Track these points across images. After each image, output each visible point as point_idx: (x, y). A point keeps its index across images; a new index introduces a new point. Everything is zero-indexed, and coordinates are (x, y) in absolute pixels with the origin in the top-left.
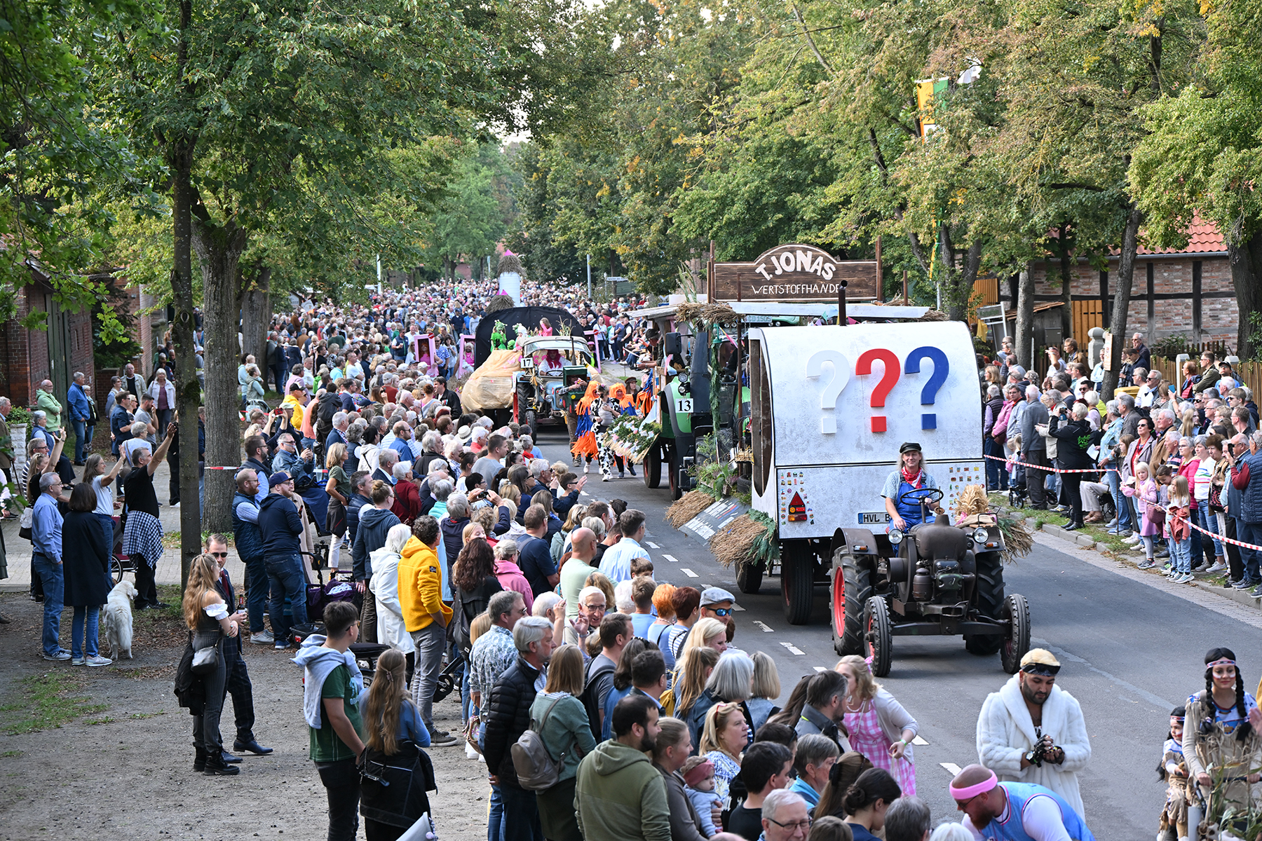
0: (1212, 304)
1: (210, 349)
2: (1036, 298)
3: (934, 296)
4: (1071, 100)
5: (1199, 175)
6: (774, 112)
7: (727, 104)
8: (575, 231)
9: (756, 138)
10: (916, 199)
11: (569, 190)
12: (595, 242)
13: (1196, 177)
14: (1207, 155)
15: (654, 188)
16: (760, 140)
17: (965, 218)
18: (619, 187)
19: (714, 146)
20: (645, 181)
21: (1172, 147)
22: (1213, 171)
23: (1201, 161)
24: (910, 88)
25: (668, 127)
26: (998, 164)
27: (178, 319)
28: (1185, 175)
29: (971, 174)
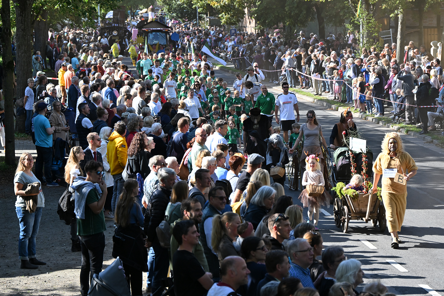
1: (19, 46)
2: (408, 27)
3: (359, 25)
12: (201, 1)
27: (4, 32)
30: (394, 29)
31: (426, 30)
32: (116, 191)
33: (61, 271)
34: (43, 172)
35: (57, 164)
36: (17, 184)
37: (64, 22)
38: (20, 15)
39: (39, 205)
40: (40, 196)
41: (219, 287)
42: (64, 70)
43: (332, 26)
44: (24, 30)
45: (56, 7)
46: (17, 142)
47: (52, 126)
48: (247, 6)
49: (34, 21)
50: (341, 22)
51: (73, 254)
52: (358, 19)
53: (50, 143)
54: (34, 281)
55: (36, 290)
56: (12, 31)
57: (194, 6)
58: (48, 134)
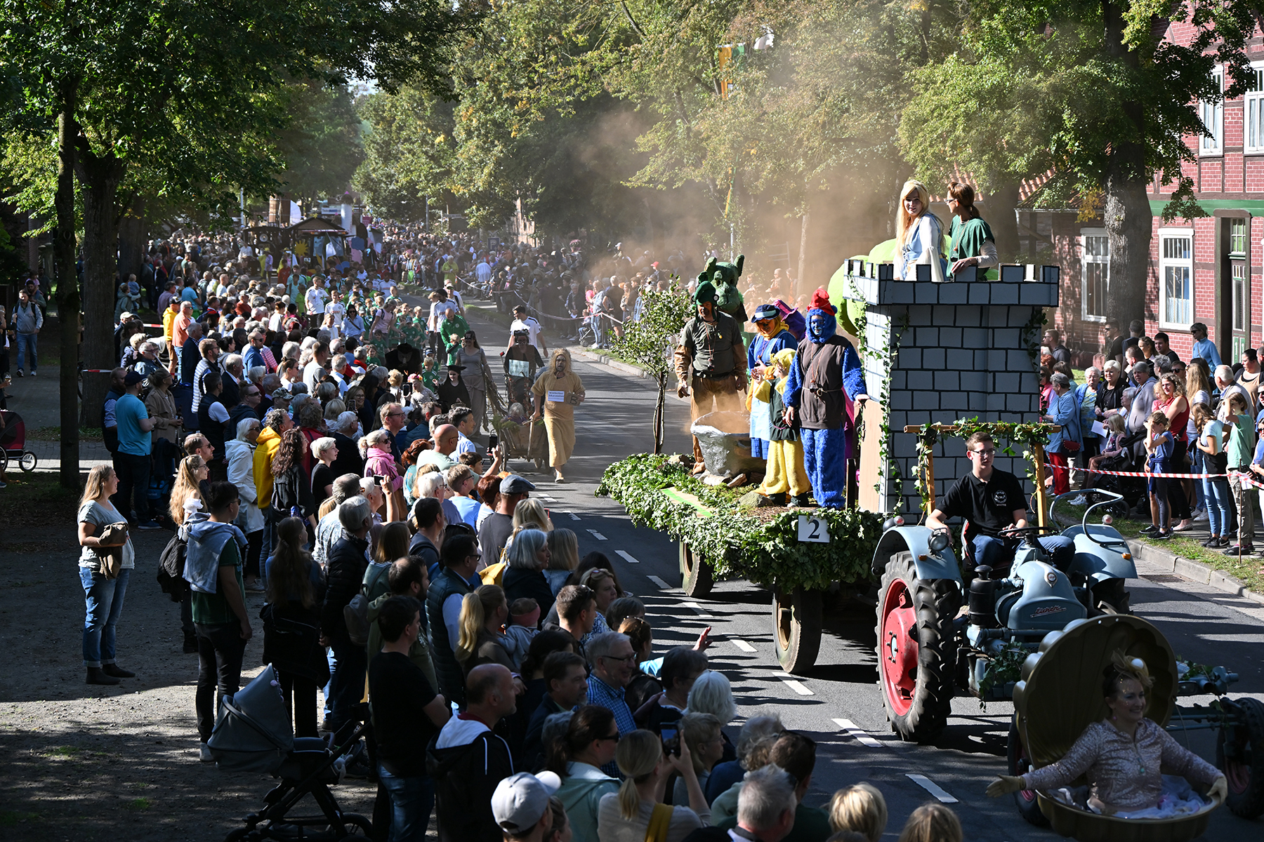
4: (851, 65)
5: (959, 132)
6: (592, 70)
7: (551, 63)
8: (414, 174)
9: (576, 93)
10: (715, 149)
11: (412, 137)
12: (434, 184)
13: (957, 133)
14: (967, 114)
15: (486, 135)
16: (580, 95)
17: (757, 166)
18: (454, 133)
19: (540, 99)
20: (478, 129)
21: (937, 107)
22: (971, 128)
23: (961, 120)
24: (711, 52)
25: (500, 82)
26: (787, 119)
27: (61, 237)
28: (947, 132)
29: (764, 128)
32: (268, 540)
33: (163, 689)
34: (132, 502)
35: (158, 488)
36: (84, 524)
37: (177, 221)
38: (93, 207)
39: (124, 566)
40: (127, 547)
41: (462, 722)
42: (173, 310)
44: (99, 235)
45: (161, 192)
46: (83, 445)
47: (150, 416)
48: (520, 196)
49: (119, 218)
51: (185, 656)
52: (726, 223)
53: (146, 447)
54: (111, 708)
55: (115, 725)
56: (76, 236)
57: (420, 194)
58: (143, 432)
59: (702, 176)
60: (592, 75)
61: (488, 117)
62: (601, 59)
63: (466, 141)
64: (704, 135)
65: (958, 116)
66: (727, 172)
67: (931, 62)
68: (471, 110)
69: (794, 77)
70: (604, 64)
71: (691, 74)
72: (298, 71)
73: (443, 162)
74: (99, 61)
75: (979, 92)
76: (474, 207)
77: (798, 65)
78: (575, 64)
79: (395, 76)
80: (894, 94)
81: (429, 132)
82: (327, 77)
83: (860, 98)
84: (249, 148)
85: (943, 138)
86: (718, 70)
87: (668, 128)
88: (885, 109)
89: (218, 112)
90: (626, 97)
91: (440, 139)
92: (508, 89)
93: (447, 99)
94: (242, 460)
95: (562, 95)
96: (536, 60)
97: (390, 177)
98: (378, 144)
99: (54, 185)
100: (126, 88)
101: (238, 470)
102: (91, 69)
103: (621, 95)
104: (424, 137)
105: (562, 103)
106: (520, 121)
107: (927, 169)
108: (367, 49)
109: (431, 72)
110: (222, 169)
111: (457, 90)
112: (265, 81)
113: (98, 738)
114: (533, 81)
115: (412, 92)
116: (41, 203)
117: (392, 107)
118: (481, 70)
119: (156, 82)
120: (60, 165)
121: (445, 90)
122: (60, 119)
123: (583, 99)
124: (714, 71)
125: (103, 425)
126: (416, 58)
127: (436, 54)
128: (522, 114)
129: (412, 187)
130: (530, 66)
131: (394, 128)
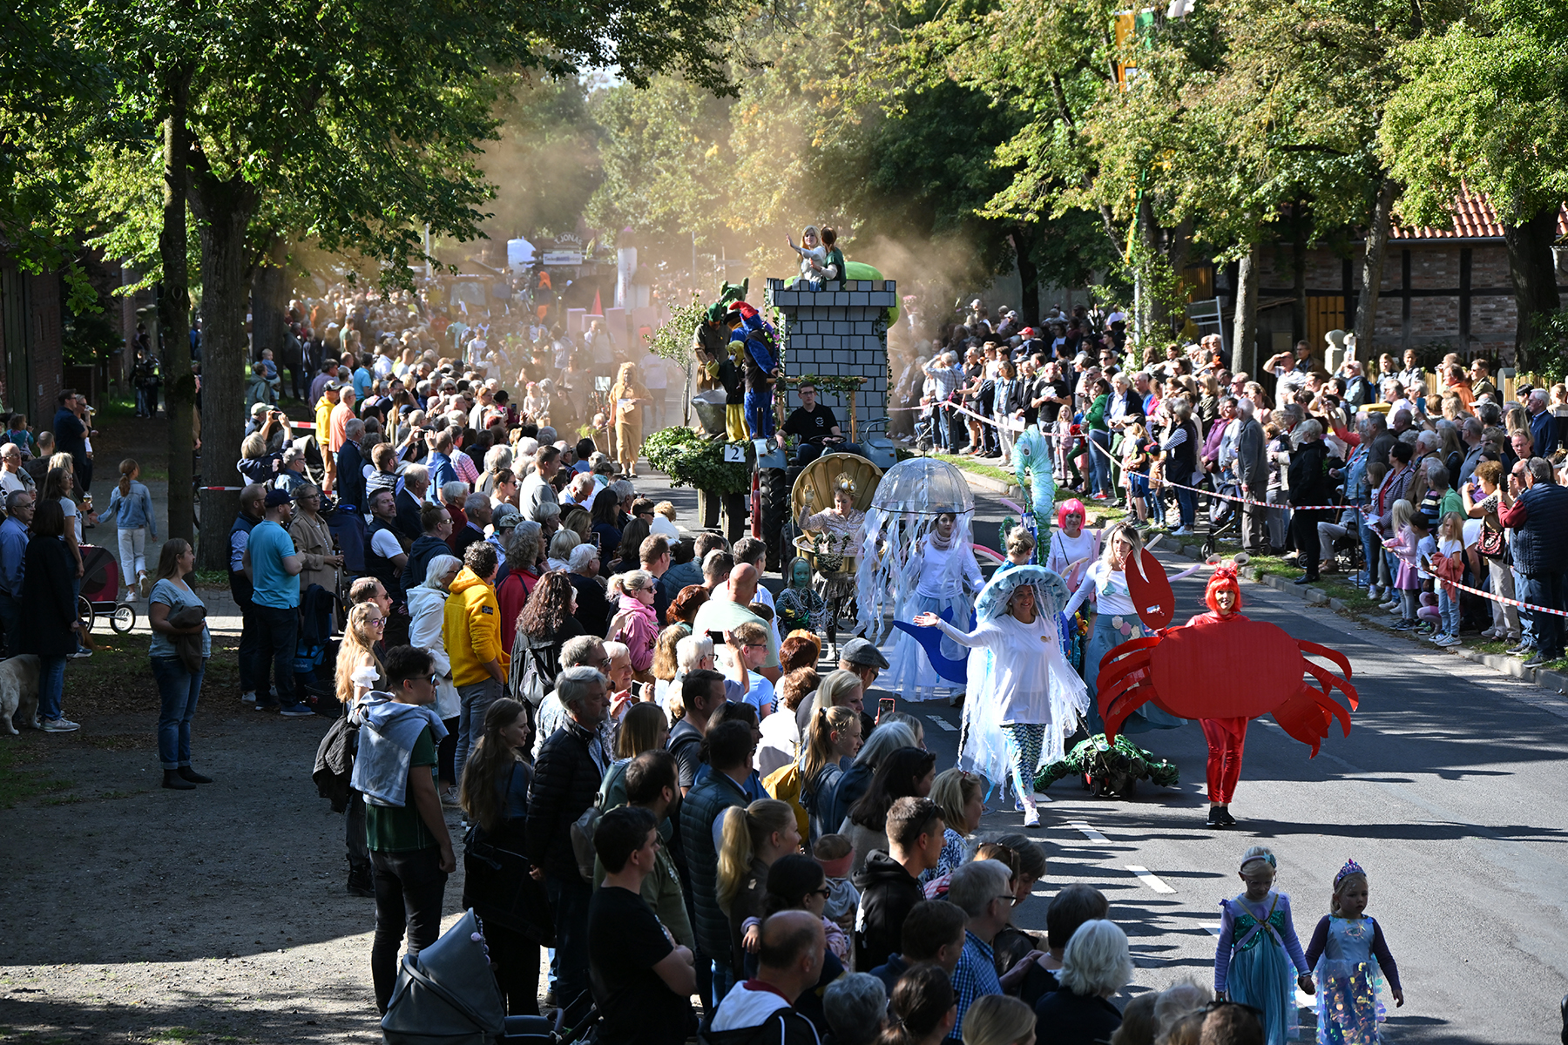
0: (1484, 303)
1: (209, 337)
2: (1262, 292)
3: (1132, 288)
4: (1309, 39)
5: (1469, 134)
6: (931, 49)
7: (872, 39)
8: (677, 201)
9: (909, 83)
10: (1111, 162)
11: (672, 148)
12: (704, 216)
13: (1466, 137)
14: (1480, 109)
15: (778, 145)
16: (914, 86)
17: (1172, 188)
18: (730, 142)
19: (856, 92)
20: (764, 136)
21: (1436, 98)
22: (1487, 129)
23: (1471, 117)
24: (1105, 22)
25: (796, 68)
26: (1216, 118)
27: (169, 297)
28: (1451, 135)
29: (1181, 131)
30: (1226, 298)
31: (1314, 299)
32: (467, 730)
33: (317, 945)
35: (309, 656)
37: (334, 272)
38: (214, 252)
41: (750, 992)
42: (330, 399)
43: (1057, 287)
44: (222, 293)
45: (310, 230)
49: (251, 267)
50: (1081, 278)
52: (1127, 269)
53: (292, 597)
54: (243, 973)
55: (249, 997)
56: (190, 295)
57: (682, 231)
58: (287, 574)
59: (1093, 202)
60: (931, 58)
61: (780, 118)
62: (945, 34)
63: (749, 153)
64: (1094, 142)
65: (1466, 112)
66: (1127, 197)
67: (1426, 33)
68: (754, 109)
69: (1226, 57)
70: (949, 41)
71: (1075, 54)
72: (506, 56)
73: (715, 184)
74: (223, 42)
75: (1499, 75)
76: (760, 249)
77: (1233, 40)
78: (907, 40)
79: (646, 60)
80: (1372, 81)
81: (696, 140)
82: (548, 63)
83: (1324, 87)
84: (435, 167)
85: (1444, 144)
86: (1114, 49)
87: (1042, 131)
88: (1359, 103)
89: (392, 115)
90: (979, 87)
91: (713, 151)
92: (808, 79)
93: (720, 93)
94: (431, 617)
95: (887, 85)
96: (850, 35)
97: (640, 206)
98: (622, 159)
99: (157, 220)
100: (258, 81)
101: (426, 629)
102: (211, 55)
103: (973, 85)
104: (689, 148)
105: (888, 98)
106: (828, 123)
107: (1423, 189)
108: (605, 22)
109: (698, 54)
110: (398, 196)
111: (735, 81)
112: (458, 68)
113: (224, 1016)
114: (846, 67)
115: (671, 83)
116: (141, 247)
117: (643, 105)
118: (770, 49)
119: (302, 72)
120: (167, 192)
121: (716, 80)
122: (166, 125)
123: (918, 91)
124: (1109, 49)
125: (230, 569)
126: (676, 34)
127: (705, 28)
128: (831, 114)
129: (670, 221)
130: (841, 44)
131: (645, 135)
